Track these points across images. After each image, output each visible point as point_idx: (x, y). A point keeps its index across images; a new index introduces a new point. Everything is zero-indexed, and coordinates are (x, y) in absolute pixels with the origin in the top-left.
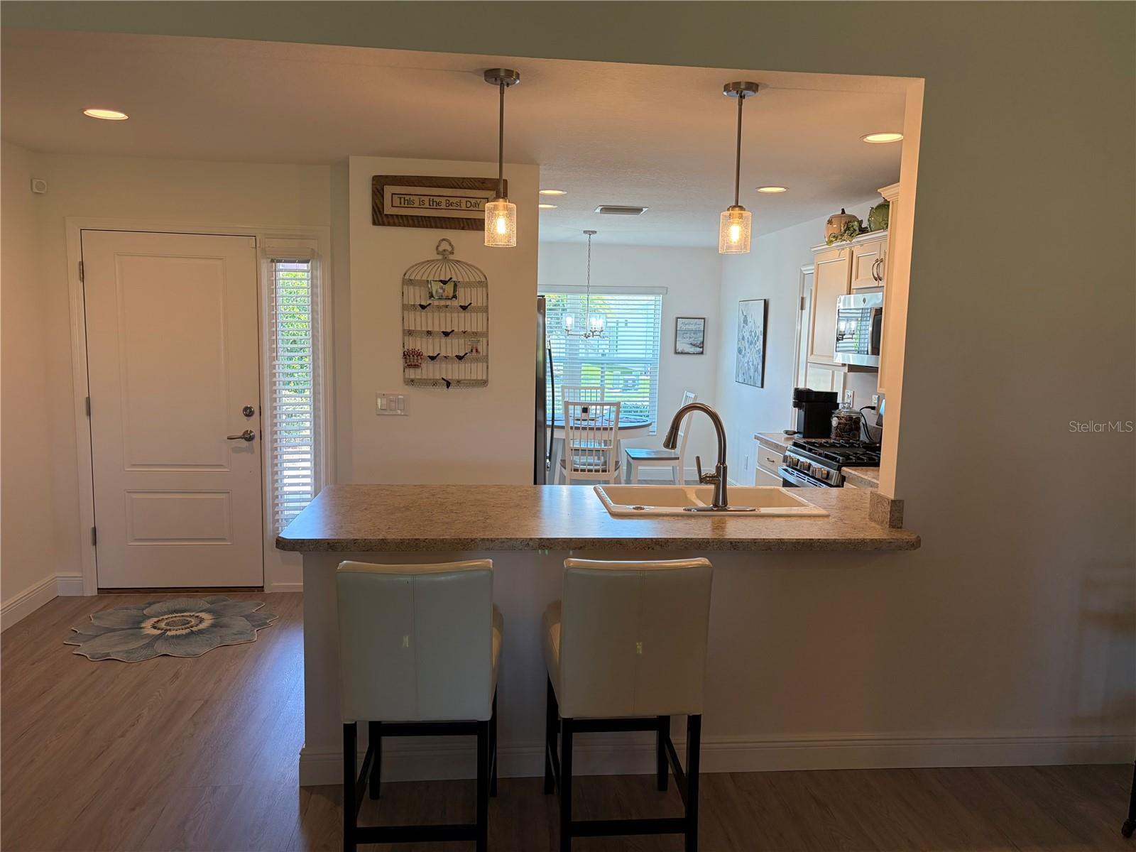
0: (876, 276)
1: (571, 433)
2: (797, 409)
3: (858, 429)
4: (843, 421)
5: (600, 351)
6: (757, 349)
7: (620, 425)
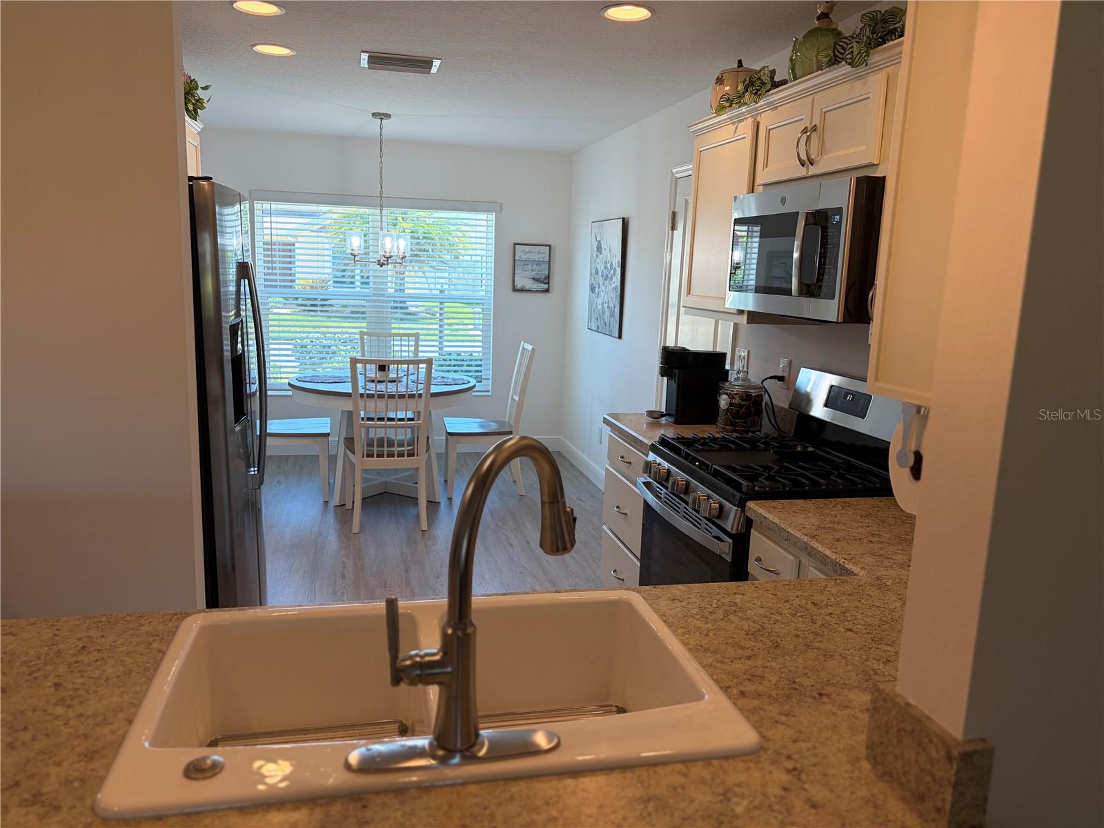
0: (804, 157)
1: (361, 403)
2: (665, 379)
3: (759, 412)
4: (737, 401)
5: (439, 286)
6: (614, 286)
7: (434, 389)
